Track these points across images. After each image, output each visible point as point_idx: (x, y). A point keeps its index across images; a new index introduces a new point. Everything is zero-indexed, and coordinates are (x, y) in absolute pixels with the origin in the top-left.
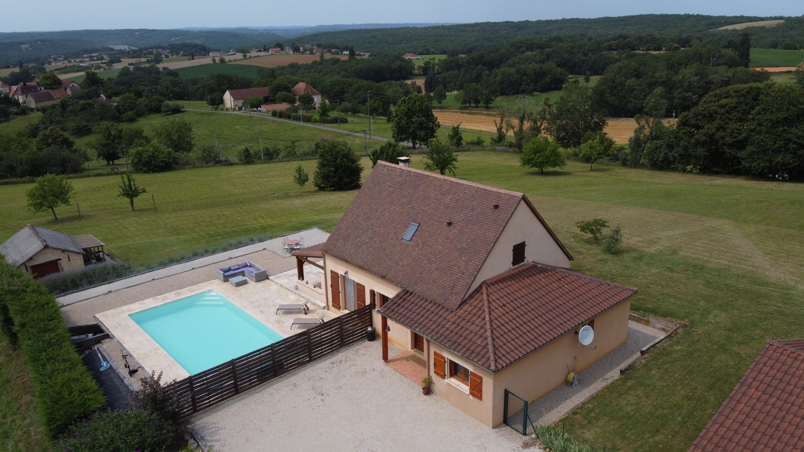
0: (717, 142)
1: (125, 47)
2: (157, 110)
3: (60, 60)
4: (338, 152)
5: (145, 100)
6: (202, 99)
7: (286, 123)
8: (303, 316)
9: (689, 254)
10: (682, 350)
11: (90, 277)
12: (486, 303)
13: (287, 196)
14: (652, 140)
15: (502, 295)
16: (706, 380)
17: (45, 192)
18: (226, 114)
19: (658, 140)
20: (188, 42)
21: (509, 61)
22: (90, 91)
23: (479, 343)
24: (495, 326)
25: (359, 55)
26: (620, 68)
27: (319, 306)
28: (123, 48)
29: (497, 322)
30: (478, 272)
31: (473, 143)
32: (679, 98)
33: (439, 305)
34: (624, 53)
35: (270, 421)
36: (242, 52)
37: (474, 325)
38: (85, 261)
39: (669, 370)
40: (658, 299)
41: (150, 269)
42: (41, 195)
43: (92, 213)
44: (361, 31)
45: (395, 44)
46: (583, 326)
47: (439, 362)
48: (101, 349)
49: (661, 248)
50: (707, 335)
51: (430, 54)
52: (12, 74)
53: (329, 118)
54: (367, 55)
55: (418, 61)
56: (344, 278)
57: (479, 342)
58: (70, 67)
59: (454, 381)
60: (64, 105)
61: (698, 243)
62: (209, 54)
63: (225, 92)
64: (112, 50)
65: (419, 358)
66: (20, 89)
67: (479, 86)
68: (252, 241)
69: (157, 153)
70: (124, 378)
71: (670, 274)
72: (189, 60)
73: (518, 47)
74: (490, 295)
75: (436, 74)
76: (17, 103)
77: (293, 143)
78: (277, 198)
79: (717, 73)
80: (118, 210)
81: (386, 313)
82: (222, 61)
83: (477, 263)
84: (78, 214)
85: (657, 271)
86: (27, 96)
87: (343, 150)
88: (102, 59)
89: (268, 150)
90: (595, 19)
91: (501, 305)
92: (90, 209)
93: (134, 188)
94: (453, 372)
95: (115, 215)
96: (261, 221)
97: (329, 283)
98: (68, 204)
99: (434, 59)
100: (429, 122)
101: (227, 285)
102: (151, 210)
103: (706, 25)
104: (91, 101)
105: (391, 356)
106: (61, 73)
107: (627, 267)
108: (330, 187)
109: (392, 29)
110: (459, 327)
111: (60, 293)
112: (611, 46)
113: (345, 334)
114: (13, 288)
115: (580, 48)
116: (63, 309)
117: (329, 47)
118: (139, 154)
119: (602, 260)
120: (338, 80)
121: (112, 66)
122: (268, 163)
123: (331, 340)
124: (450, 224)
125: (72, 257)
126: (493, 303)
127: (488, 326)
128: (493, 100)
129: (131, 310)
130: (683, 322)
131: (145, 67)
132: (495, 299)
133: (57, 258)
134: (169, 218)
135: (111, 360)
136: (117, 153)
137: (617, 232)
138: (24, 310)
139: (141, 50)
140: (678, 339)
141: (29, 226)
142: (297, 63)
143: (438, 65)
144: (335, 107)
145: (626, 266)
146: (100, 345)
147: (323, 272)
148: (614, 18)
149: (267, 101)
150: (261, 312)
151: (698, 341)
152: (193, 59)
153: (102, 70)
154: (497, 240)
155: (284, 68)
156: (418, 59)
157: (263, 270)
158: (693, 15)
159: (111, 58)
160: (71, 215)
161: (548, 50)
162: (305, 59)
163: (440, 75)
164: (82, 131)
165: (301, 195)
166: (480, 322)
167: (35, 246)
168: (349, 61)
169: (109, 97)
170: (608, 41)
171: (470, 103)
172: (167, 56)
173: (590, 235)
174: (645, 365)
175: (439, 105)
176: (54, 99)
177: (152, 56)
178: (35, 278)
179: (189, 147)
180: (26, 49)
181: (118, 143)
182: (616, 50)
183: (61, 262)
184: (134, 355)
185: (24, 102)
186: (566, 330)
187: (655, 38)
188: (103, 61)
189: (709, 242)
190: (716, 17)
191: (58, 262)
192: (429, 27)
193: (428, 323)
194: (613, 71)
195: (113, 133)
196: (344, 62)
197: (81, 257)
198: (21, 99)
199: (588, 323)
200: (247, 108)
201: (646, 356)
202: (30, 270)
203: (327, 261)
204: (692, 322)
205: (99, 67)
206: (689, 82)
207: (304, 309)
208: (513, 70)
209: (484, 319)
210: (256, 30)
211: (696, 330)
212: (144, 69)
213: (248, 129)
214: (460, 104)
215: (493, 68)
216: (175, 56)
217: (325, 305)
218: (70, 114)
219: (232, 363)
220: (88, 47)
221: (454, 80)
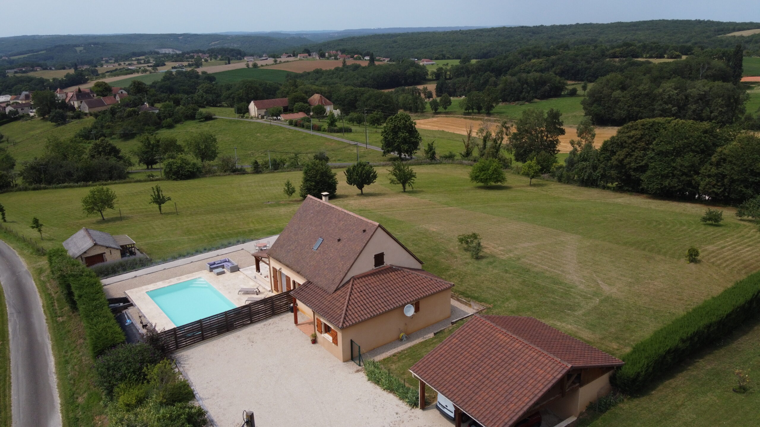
0: (625, 166)
1: (171, 51)
2: (192, 117)
3: (111, 63)
4: (318, 170)
5: (182, 108)
6: (231, 107)
7: (299, 132)
8: (255, 296)
9: (527, 261)
11: (124, 265)
12: (350, 290)
13: (278, 204)
14: (581, 161)
15: (362, 285)
17: (96, 200)
18: (250, 122)
20: (226, 46)
21: (516, 68)
22: (136, 99)
25: (379, 60)
27: (267, 290)
28: (167, 52)
30: (349, 270)
31: (446, 157)
32: (659, 110)
33: (324, 290)
34: (626, 60)
35: (219, 355)
36: (274, 57)
37: (339, 303)
38: (122, 254)
40: (484, 291)
41: (165, 261)
42: (92, 201)
43: (130, 215)
45: (414, 49)
46: (407, 305)
47: (319, 324)
48: (127, 312)
49: (512, 256)
51: (445, 59)
52: (68, 76)
53: (335, 128)
54: (386, 60)
55: (433, 66)
56: (280, 272)
58: (120, 69)
59: (326, 335)
60: (113, 112)
62: (244, 59)
63: (250, 102)
64: (158, 53)
66: (75, 96)
67: (481, 94)
68: (238, 242)
70: (140, 329)
71: (504, 274)
72: (226, 64)
73: (526, 55)
74: (354, 285)
75: (448, 79)
76: (72, 108)
77: (296, 155)
78: (270, 206)
80: (149, 213)
81: (294, 295)
82: (255, 66)
83: (348, 265)
84: (119, 216)
85: (497, 272)
86: (81, 102)
87: (322, 169)
88: (148, 62)
89: (275, 161)
90: (608, 24)
91: (359, 291)
92: (129, 212)
93: (162, 197)
94: (325, 330)
95: (147, 217)
96: (252, 225)
97: (272, 275)
98: (113, 209)
99: (447, 64)
100: (412, 137)
101: (211, 274)
102: (174, 213)
103: (715, 31)
104: (136, 109)
105: (299, 322)
106: (112, 76)
109: (413, 33)
110: (332, 303)
111: (104, 276)
112: (615, 53)
113: (275, 308)
114: (73, 273)
115: (584, 56)
116: (105, 287)
117: (351, 53)
118: (170, 165)
120: (352, 90)
121: (157, 69)
122: (273, 172)
123: (266, 311)
124: (339, 240)
125: (113, 251)
126: (354, 290)
127: (347, 303)
128: (494, 107)
129: (148, 289)
130: (489, 306)
131: (186, 72)
132: (357, 287)
133: (103, 252)
134: (186, 221)
135: (132, 319)
136: (155, 159)
137: (478, 244)
138: (81, 287)
139: (183, 54)
141: (83, 227)
142: (321, 69)
143: (450, 71)
144: (344, 117)
145: (479, 268)
146: (127, 310)
147: (268, 267)
148: (626, 23)
149: (287, 110)
150: (229, 292)
152: (229, 63)
153: (148, 73)
154: (361, 252)
155: (309, 73)
156: (432, 64)
157: (237, 264)
158: (704, 21)
159: (156, 61)
160: (115, 216)
161: (553, 57)
162: (329, 65)
163: (451, 81)
164: (127, 136)
165: (289, 204)
166: (343, 301)
167: (88, 244)
168: (369, 66)
169: (152, 105)
170: (614, 48)
172: (206, 61)
173: (466, 245)
175: (445, 111)
176: (104, 105)
177: (193, 60)
178: (88, 266)
179: (213, 155)
180: (81, 51)
181: (156, 151)
182: (619, 57)
183: (105, 255)
184: (146, 316)
185: (79, 107)
186: (395, 306)
187: (659, 46)
188: (150, 64)
190: (725, 23)
191: (103, 255)
192: (448, 32)
195: (152, 143)
196: (364, 68)
197: (119, 252)
198: (76, 104)
199: (414, 302)
200: (269, 116)
201: (453, 325)
202: (84, 260)
203: (271, 261)
204: (494, 306)
205: (145, 71)
207: (257, 291)
208: (514, 79)
210: (288, 35)
212: (185, 74)
213: (267, 137)
214: (463, 111)
215: (500, 75)
216: (213, 61)
217: (270, 289)
218: (118, 120)
219: (200, 321)
220: (136, 50)
221: (463, 86)
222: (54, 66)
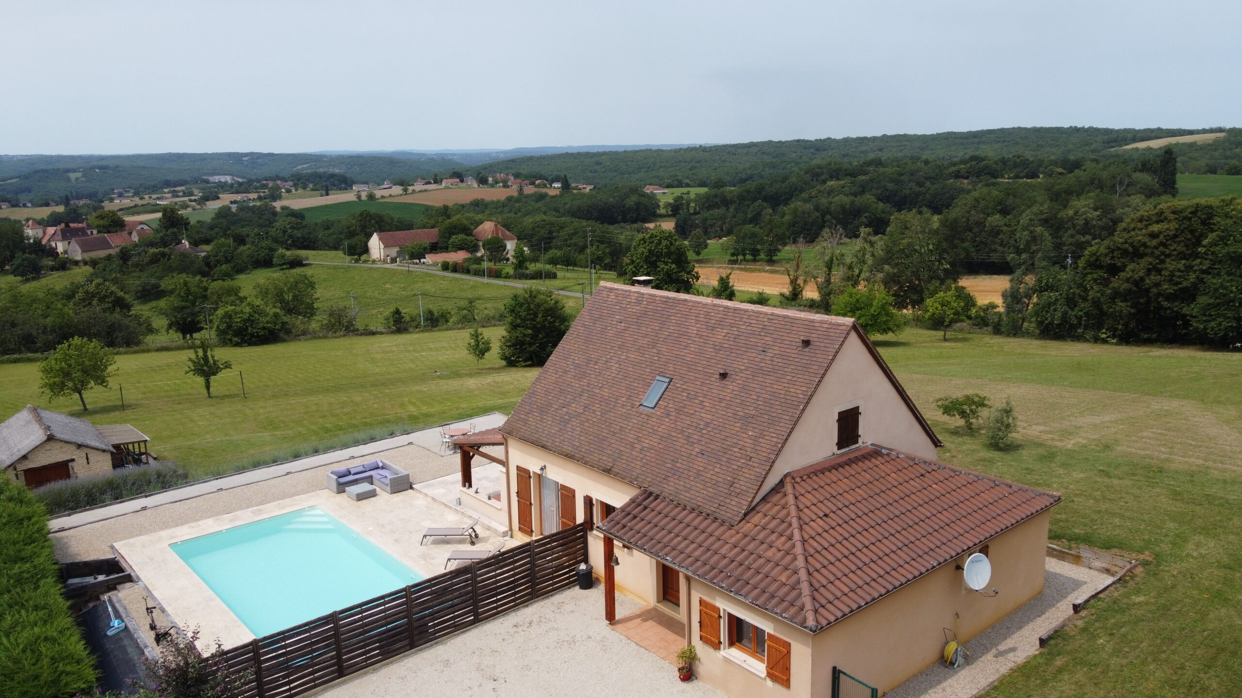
0: (1148, 290)
1: (228, 179)
2: (266, 263)
3: (128, 197)
4: (539, 306)
5: (249, 249)
6: (336, 248)
7: (462, 280)
8: (468, 547)
9: (1133, 450)
10: (1147, 603)
11: (117, 487)
12: (793, 510)
13: (457, 375)
14: (1041, 292)
15: (822, 499)
16: (1198, 652)
17: (70, 366)
18: (370, 269)
19: (1051, 292)
20: (321, 170)
21: (803, 195)
22: (166, 235)
23: (784, 580)
24: (812, 551)
25: (576, 188)
26: (977, 200)
27: (495, 531)
28: (223, 180)
29: (815, 544)
30: (777, 455)
32: (1071, 244)
33: (708, 515)
34: (980, 181)
36: (402, 185)
37: (774, 550)
38: (114, 462)
39: (1130, 637)
40: (1092, 520)
41: (220, 475)
42: (62, 369)
43: (143, 402)
44: (579, 154)
45: (630, 173)
46: (970, 555)
47: (709, 615)
48: (114, 599)
49: (1085, 441)
50: (1188, 576)
51: (682, 187)
52: (53, 214)
53: (528, 272)
54: (588, 188)
55: (665, 196)
56: (540, 476)
57: (783, 578)
58: (143, 205)
59: (736, 654)
60: (124, 255)
61: (1145, 434)
62: (352, 188)
63: (371, 236)
64: (207, 182)
65: (672, 618)
66: (59, 233)
67: (757, 229)
68: (392, 435)
69: (256, 315)
70: (146, 647)
71: (1106, 480)
72: (322, 196)
73: (816, 175)
74: (801, 497)
75: (691, 214)
76: (53, 253)
77: (471, 302)
78: (440, 377)
79: (1129, 206)
80: (186, 397)
81: (612, 531)
82: (371, 197)
83: (775, 440)
84: (121, 403)
85: (1082, 475)
86: (69, 243)
87: (546, 302)
88: (192, 194)
89: (431, 312)
90: (932, 135)
91: (821, 514)
92: (141, 396)
93: (211, 361)
94: (735, 638)
95: (180, 403)
96: (411, 408)
97: (514, 488)
98: (106, 386)
99: (688, 193)
100: (681, 272)
101: (343, 498)
102: (237, 396)
103: (1104, 143)
104: (166, 250)
105: (619, 614)
106: (128, 214)
107: (1029, 471)
108: (525, 361)
109: (625, 152)
110: (746, 553)
112: (959, 172)
113: (538, 575)
115: (912, 175)
116: (57, 536)
117: (532, 178)
118: (228, 316)
119: (984, 460)
120: (544, 221)
121: (205, 205)
122: (431, 331)
123: (514, 584)
124: (724, 376)
125: (94, 456)
126: (806, 510)
127: (798, 549)
128: (779, 251)
129: (175, 537)
130: (1142, 557)
131: (254, 206)
132: (808, 504)
133: (69, 458)
134: (265, 407)
135: (127, 616)
136: (199, 322)
137: (1008, 412)
139: (250, 182)
140: (1137, 584)
141: (29, 408)
142: (483, 200)
143: (695, 201)
144: (538, 257)
145: (1027, 469)
146: (115, 592)
147: (504, 470)
149: (434, 248)
150: (396, 540)
151: (1174, 587)
152: (327, 194)
153: (189, 210)
154: (810, 399)
155: (463, 206)
156: (664, 193)
157: (405, 473)
158: (1083, 128)
159: (204, 193)
160: (110, 404)
161: (862, 177)
162: (495, 194)
163: (697, 216)
164: (149, 294)
165: (478, 373)
166: (784, 544)
167: (33, 438)
168: (561, 195)
169: (195, 244)
170: (955, 165)
171: (744, 255)
172: (288, 191)
173: (959, 422)
174: (1084, 630)
175: (697, 258)
176: (110, 247)
177: (266, 191)
179: (310, 311)
180: (77, 179)
181: (200, 307)
182: (967, 178)
183: (74, 464)
184: (168, 609)
185: (66, 252)
186: (942, 560)
187: (1027, 160)
188: (193, 198)
189: (1165, 432)
190: (1118, 131)
191: (70, 464)
192: (681, 149)
193: (687, 546)
194: (965, 205)
195: (193, 291)
196: (553, 197)
197: (108, 458)
198: (60, 247)
199: (978, 549)
200: (405, 259)
201: (1083, 613)
202: (21, 475)
203: (510, 450)
204: (1157, 556)
205: (185, 206)
206: (1085, 219)
207: (470, 536)
208: (809, 206)
209: (790, 538)
210: (423, 154)
211: (1167, 569)
212: (252, 209)
213: (404, 289)
214: (728, 257)
215: (779, 205)
216: (300, 191)
217: (507, 529)
218: (133, 269)
219: (333, 618)
220: (171, 178)
221: (720, 223)
222: (31, 202)
